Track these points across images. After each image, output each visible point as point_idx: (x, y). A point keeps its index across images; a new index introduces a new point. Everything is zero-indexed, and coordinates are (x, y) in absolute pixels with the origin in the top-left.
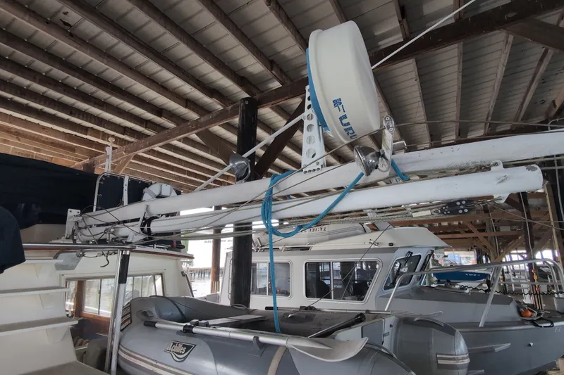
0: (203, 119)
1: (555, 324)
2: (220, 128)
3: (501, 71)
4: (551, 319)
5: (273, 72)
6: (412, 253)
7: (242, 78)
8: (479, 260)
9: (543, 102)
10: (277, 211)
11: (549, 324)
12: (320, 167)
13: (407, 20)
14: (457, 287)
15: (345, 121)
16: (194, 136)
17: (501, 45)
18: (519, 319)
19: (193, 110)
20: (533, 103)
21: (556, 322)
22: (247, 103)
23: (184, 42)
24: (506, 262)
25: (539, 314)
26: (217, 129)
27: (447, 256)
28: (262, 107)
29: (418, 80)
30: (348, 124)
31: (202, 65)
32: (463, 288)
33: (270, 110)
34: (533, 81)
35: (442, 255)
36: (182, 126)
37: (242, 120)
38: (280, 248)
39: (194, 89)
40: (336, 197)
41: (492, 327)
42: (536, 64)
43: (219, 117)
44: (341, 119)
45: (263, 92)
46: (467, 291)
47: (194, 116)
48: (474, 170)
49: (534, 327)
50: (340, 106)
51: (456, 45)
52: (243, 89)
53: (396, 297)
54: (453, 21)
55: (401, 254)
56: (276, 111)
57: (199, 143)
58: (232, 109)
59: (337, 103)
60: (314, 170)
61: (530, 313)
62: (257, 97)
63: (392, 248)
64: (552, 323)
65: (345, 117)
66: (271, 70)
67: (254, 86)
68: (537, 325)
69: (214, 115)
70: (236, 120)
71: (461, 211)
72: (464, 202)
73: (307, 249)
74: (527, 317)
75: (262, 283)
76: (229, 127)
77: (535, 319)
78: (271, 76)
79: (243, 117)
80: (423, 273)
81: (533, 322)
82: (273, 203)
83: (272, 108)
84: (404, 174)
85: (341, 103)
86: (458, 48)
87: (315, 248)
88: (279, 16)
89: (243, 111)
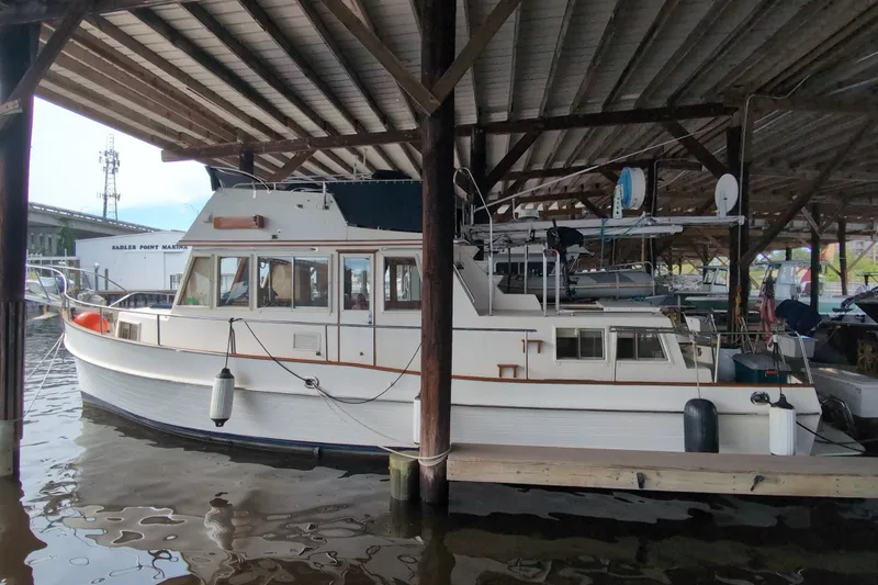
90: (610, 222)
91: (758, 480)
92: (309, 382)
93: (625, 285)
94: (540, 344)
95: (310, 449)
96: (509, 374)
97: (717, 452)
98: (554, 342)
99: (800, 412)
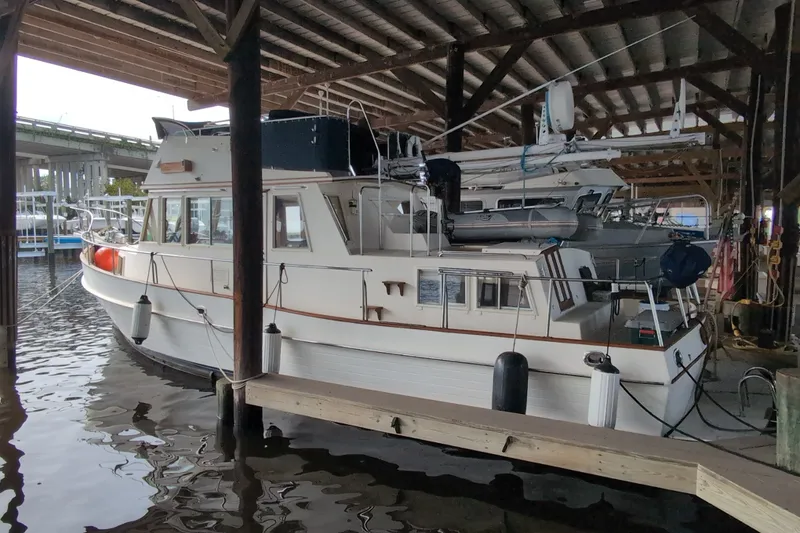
0: (400, 57)
6: (594, 191)
16: (388, 72)
22: (456, 49)
26: (418, 68)
28: (470, 51)
36: (375, 60)
37: (449, 62)
41: (645, 244)
43: (421, 57)
47: (391, 52)
55: (583, 192)
57: (394, 80)
58: (435, 49)
63: (577, 186)
69: (415, 53)
73: (500, 188)
87: (507, 187)
90: (534, 149)
91: (510, 441)
92: (201, 311)
93: (536, 223)
94: (402, 286)
95: (206, 372)
96: (374, 317)
97: (524, 413)
98: (416, 285)
99: (625, 379)
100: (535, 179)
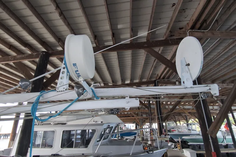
1: (154, 152)
2: (28, 62)
3: (143, 62)
4: (153, 150)
5: (59, 43)
6: (110, 126)
7: (43, 42)
8: (136, 127)
9: (155, 74)
10: (40, 109)
11: (152, 152)
12: (65, 90)
13: (115, 38)
14: (125, 139)
15: (77, 73)
16: (11, 63)
17: (143, 54)
18: (144, 151)
19: (14, 51)
20: (152, 74)
21: (155, 151)
22: (44, 53)
23: (13, 19)
24: (145, 128)
25: (150, 148)
26: (27, 62)
27: (126, 126)
28: (52, 57)
29: (118, 59)
30: (79, 74)
31: (22, 32)
32: (127, 139)
33: (56, 59)
34: (152, 67)
35: (123, 125)
36: (5, 57)
37: (40, 61)
38: (52, 123)
39: (15, 41)
40: (69, 104)
41: (135, 155)
42: (153, 62)
43: (28, 57)
44: (76, 71)
45: (53, 50)
46: (128, 141)
47: (14, 54)
48: (120, 98)
49: (147, 153)
50: (76, 66)
51: (130, 51)
52: (43, 47)
53: (101, 145)
54: (129, 42)
55: (105, 126)
56: (59, 60)
58: (36, 55)
59: (75, 65)
60: (62, 91)
61: (147, 148)
62: (50, 52)
63: (102, 124)
64: (153, 152)
65: (78, 71)
66: (59, 42)
67: (50, 47)
68: (148, 153)
69: (25, 55)
70: (37, 60)
71: (115, 113)
72: (116, 110)
73: (65, 124)
74: (146, 150)
75: (39, 141)
76: (33, 62)
77: (148, 150)
78: (58, 45)
79: (41, 59)
80: (113, 134)
81: (147, 152)
82: (39, 104)
83: (57, 58)
84: (97, 97)
85: (76, 65)
86: (131, 51)
87: (69, 123)
88: (65, 22)
89: (41, 57)
100: (81, 120)
